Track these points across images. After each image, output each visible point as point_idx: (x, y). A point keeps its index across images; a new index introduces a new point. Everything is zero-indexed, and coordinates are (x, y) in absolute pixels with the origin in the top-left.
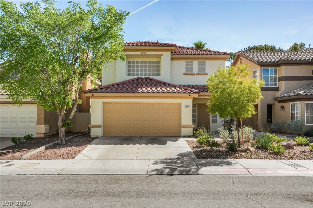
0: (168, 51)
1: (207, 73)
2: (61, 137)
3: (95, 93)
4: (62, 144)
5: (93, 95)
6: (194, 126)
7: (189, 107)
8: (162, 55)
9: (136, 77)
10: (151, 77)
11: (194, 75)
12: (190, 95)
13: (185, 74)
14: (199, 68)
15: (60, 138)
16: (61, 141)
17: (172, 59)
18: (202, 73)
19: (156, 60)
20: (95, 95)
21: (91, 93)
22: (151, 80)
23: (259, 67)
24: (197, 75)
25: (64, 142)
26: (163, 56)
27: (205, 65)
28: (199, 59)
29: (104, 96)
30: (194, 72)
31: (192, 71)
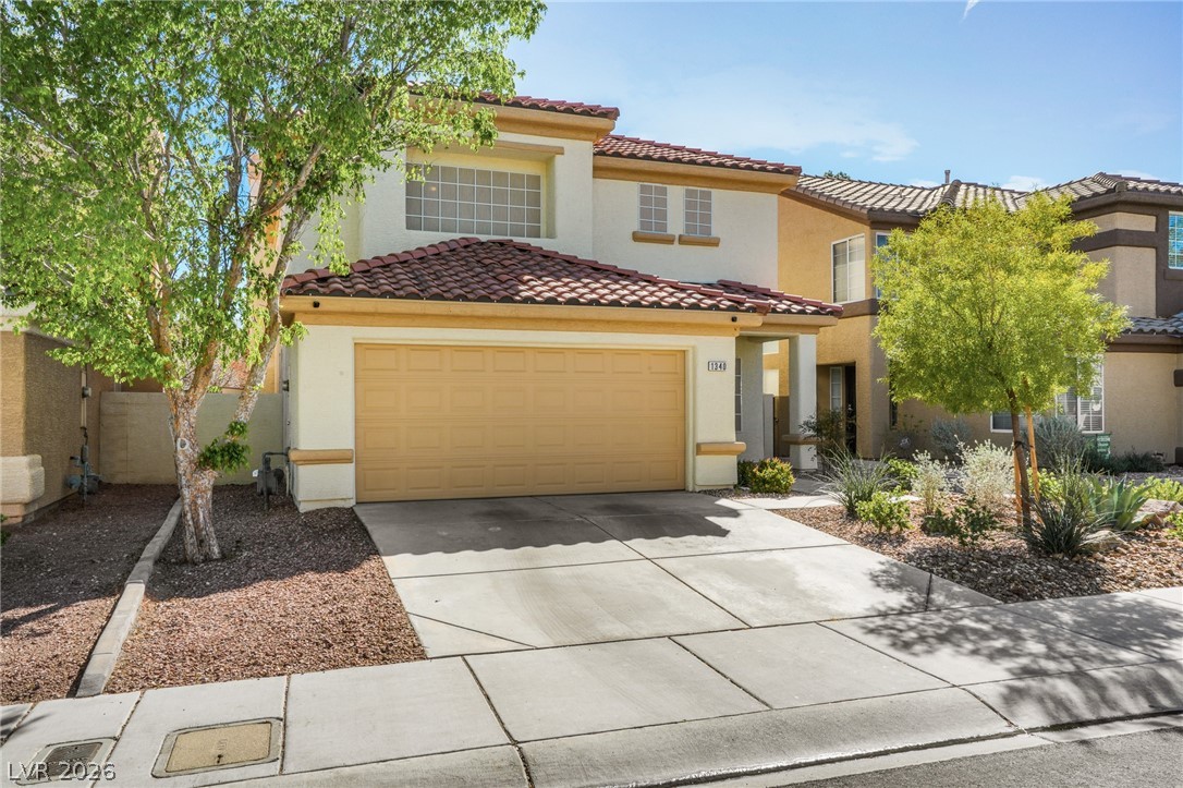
0: (585, 136)
1: (719, 239)
2: (196, 524)
3: (324, 294)
4: (207, 559)
5: (316, 305)
6: (742, 445)
7: (723, 366)
8: (561, 151)
9: (457, 236)
10: (517, 240)
11: (669, 241)
12: (734, 319)
13: (636, 237)
14: (689, 217)
15: (192, 528)
16: (201, 542)
17: (598, 171)
18: (700, 236)
19: (526, 168)
20: (328, 303)
21: (306, 293)
22: (524, 249)
23: (868, 228)
24: (682, 241)
25: (216, 550)
26: (563, 154)
27: (708, 207)
28: (688, 182)
29: (372, 310)
30: (669, 232)
31: (664, 227)
